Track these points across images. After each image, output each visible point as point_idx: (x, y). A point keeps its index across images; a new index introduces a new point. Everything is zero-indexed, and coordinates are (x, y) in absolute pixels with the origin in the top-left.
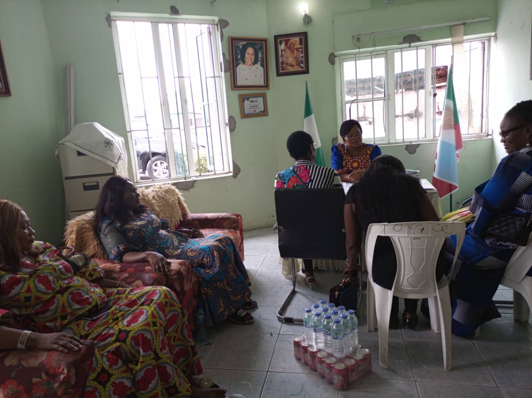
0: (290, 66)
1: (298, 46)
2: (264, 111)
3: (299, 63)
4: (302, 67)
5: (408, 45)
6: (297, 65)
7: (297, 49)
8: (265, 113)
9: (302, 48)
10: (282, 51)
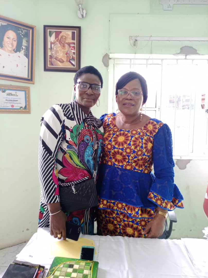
0: (59, 61)
1: (70, 40)
2: (26, 107)
3: (70, 59)
4: (72, 64)
5: (184, 57)
6: (67, 61)
7: (69, 44)
8: (26, 109)
9: (74, 43)
10: (51, 43)
